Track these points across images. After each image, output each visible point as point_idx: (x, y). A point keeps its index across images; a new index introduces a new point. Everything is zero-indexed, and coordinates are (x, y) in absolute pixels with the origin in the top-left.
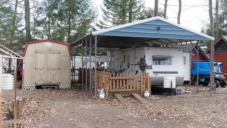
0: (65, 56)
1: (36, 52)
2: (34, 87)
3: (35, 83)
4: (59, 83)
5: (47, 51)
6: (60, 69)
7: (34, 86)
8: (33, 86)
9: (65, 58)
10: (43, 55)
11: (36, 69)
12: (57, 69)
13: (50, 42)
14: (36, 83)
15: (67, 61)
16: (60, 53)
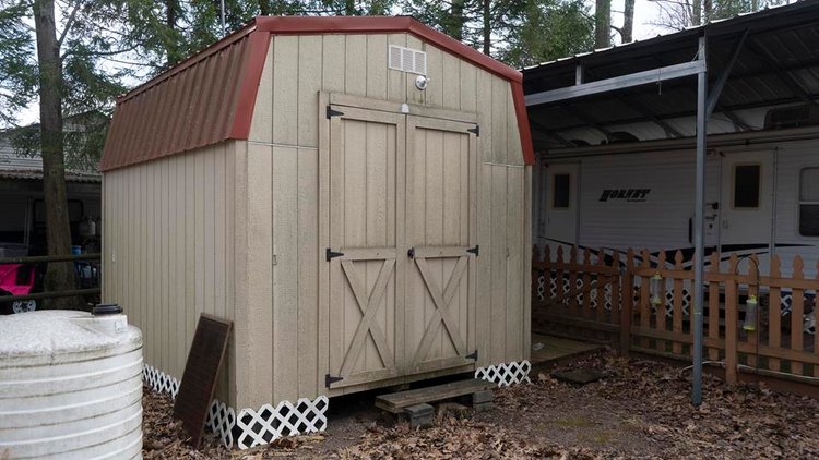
0: (499, 161)
1: (330, 113)
2: (320, 415)
3: (329, 380)
4: (475, 356)
5: (405, 108)
6: (476, 251)
7: (321, 405)
8: (312, 407)
9: (500, 171)
10: (378, 136)
11: (330, 255)
12: (463, 251)
13: (419, 42)
14: (334, 374)
15: (511, 189)
16: (476, 131)
